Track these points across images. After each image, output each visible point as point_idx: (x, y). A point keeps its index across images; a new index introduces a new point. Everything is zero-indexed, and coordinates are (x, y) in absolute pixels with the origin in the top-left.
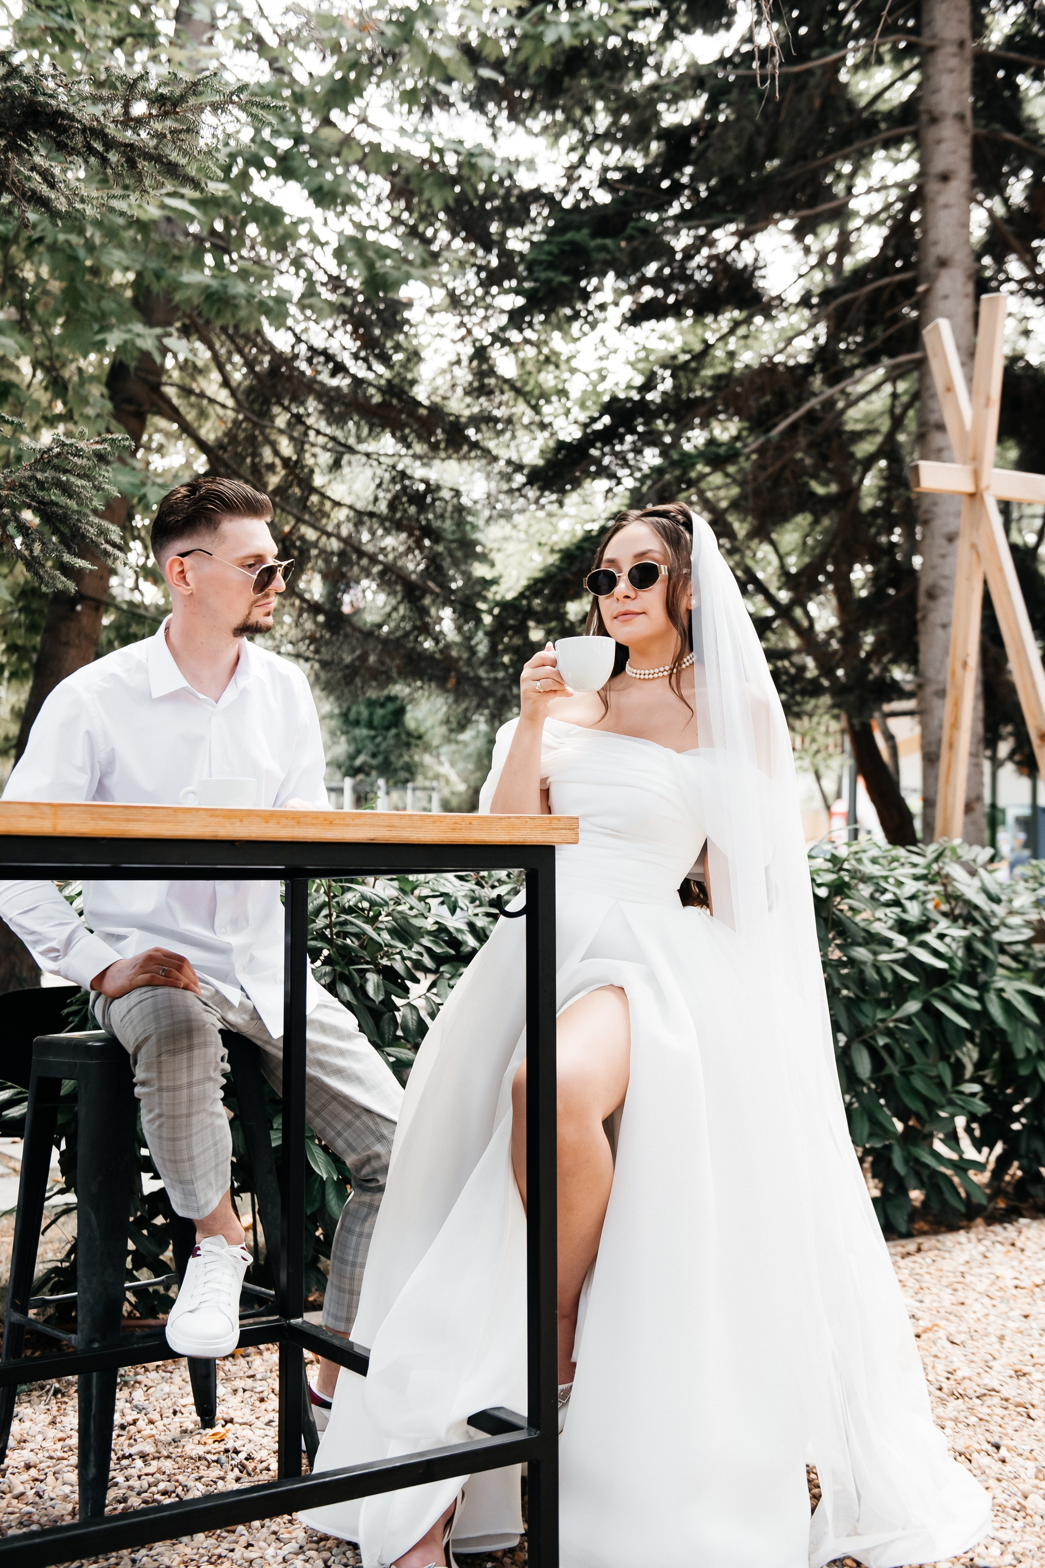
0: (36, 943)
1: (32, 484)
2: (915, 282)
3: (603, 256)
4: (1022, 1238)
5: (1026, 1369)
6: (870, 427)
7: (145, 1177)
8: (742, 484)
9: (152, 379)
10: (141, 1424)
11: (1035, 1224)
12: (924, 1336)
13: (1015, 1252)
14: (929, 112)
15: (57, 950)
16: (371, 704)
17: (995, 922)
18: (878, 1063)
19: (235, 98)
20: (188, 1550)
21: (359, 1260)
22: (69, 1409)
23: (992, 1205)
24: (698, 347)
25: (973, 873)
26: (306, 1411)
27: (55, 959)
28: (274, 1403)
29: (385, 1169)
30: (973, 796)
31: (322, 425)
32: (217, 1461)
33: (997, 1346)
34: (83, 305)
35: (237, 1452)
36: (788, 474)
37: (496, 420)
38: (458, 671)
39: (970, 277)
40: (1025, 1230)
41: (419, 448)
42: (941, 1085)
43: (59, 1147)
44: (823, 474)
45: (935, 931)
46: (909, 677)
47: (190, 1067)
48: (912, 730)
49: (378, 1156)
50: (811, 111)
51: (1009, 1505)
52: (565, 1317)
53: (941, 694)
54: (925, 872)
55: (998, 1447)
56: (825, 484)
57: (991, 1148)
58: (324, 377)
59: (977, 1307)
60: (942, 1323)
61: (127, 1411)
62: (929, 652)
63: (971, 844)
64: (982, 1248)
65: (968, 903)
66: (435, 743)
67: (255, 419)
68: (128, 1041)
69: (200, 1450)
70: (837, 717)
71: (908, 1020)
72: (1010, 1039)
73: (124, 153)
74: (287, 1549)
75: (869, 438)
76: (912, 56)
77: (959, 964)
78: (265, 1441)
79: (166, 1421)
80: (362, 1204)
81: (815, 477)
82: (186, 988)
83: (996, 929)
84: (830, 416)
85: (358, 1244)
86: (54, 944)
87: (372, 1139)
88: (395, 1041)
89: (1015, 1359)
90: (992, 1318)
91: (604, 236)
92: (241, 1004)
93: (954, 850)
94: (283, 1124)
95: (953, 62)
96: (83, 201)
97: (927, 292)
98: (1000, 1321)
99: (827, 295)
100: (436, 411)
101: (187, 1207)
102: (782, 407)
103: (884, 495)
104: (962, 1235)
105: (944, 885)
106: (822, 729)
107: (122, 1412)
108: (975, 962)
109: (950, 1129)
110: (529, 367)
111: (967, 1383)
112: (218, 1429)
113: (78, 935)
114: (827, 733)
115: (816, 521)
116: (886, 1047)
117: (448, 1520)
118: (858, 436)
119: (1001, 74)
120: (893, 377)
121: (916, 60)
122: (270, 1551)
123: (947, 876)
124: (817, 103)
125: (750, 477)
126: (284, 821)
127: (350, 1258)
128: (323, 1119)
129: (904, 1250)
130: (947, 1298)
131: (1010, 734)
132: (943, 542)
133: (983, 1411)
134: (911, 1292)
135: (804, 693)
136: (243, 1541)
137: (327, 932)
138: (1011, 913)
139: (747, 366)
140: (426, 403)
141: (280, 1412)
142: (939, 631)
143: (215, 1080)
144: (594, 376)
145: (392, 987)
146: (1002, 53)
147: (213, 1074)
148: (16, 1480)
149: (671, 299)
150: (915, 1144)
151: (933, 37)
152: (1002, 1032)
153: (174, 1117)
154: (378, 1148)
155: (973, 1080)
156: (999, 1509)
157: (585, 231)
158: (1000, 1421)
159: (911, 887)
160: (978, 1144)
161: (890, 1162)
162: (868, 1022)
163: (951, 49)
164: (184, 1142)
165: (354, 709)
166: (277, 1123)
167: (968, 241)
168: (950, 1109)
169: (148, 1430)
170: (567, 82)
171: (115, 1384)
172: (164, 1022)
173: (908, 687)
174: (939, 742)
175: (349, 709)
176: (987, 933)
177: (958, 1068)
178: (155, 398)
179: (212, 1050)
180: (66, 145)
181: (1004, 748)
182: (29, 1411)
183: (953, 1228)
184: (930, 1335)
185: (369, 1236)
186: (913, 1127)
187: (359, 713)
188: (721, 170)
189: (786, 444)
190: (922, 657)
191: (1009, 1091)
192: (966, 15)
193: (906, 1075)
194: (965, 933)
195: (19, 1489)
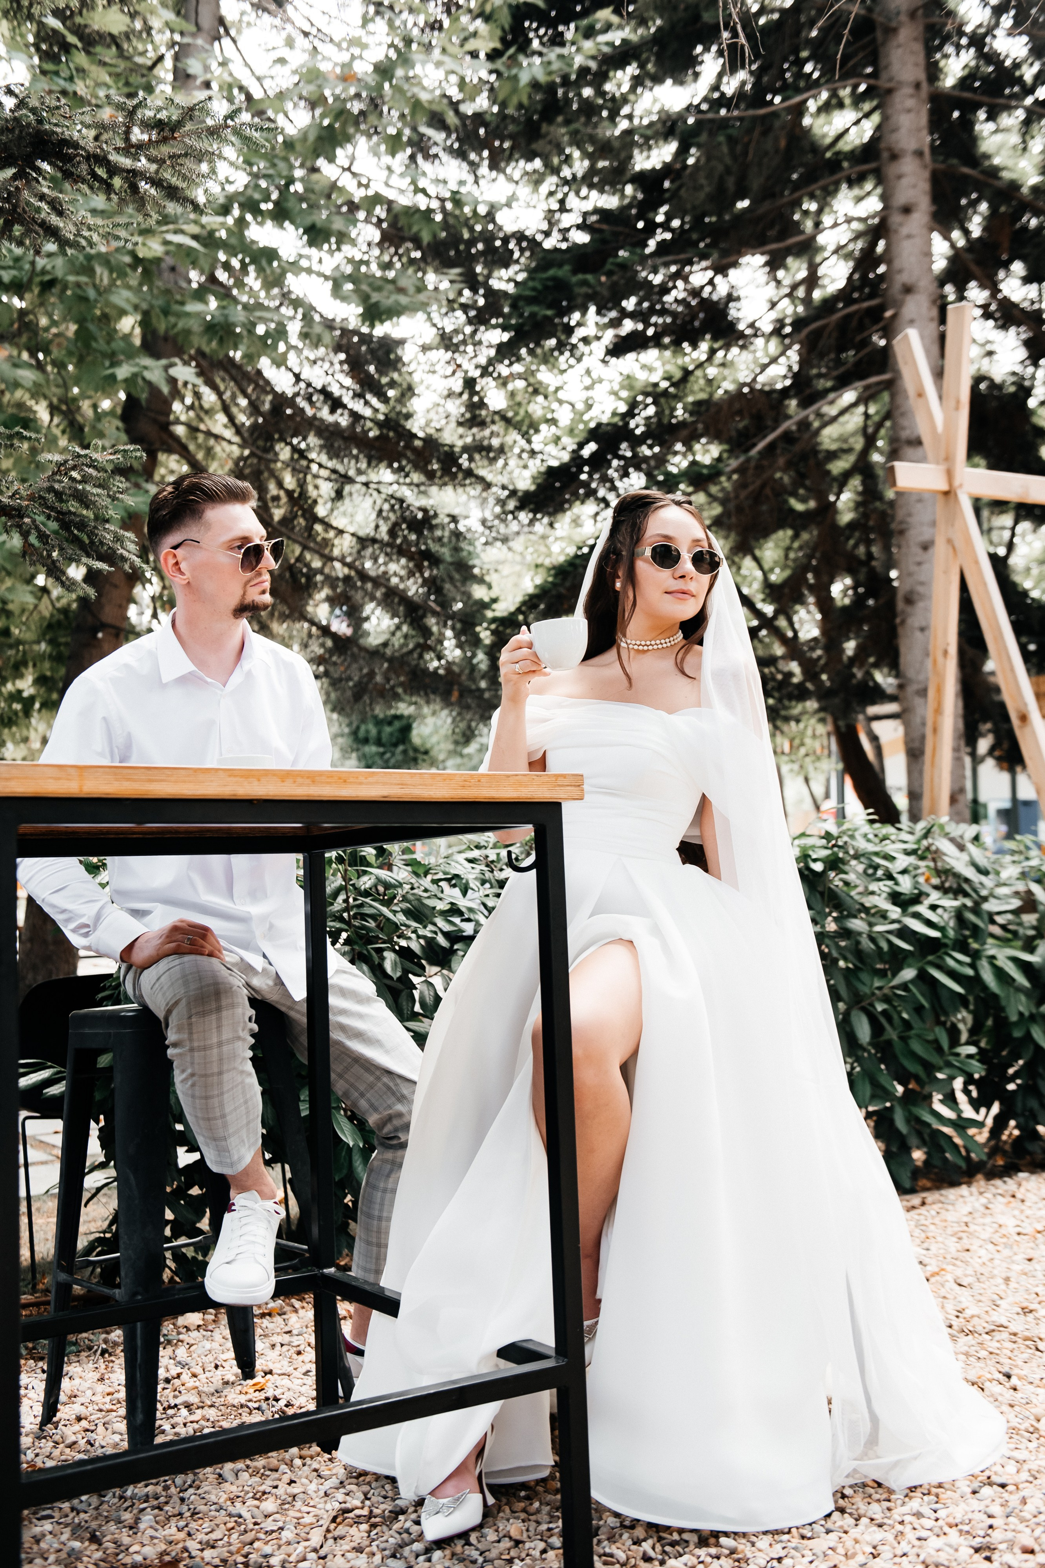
0: (68, 920)
1: (51, 497)
2: (882, 308)
3: (584, 290)
4: (1022, 1189)
5: (1032, 1307)
6: (845, 446)
7: (181, 1151)
8: (723, 502)
9: (162, 419)
10: (185, 1377)
11: (1034, 1178)
12: (932, 1280)
13: (1015, 1203)
14: (890, 149)
15: (87, 926)
16: (379, 723)
17: (984, 893)
18: (877, 1028)
19: (229, 122)
20: (234, 1488)
21: (385, 1214)
22: (116, 1367)
23: (991, 1162)
24: (678, 375)
25: (962, 848)
26: (342, 1358)
27: (86, 935)
28: (310, 1355)
29: (406, 1127)
30: (957, 788)
31: (323, 458)
32: (258, 1409)
33: (1003, 1287)
34: (94, 344)
35: (277, 1400)
36: (768, 491)
37: (489, 449)
38: (460, 684)
39: (934, 302)
40: (1024, 1183)
41: (416, 477)
42: (939, 1049)
43: (97, 1122)
44: (801, 491)
45: (927, 902)
46: (891, 680)
47: (219, 1027)
48: (896, 730)
49: (400, 1115)
50: (777, 151)
51: (1022, 1427)
52: (587, 1256)
53: (923, 692)
54: (915, 847)
55: (1009, 1376)
56: (803, 500)
57: (989, 1108)
58: (324, 413)
59: (982, 1252)
60: (949, 1268)
61: (170, 1367)
62: (909, 655)
63: (958, 822)
64: (983, 1200)
65: (957, 876)
66: (441, 757)
67: (259, 453)
68: (158, 1007)
69: (243, 1399)
70: (822, 720)
71: (904, 986)
72: (1003, 1003)
73: (126, 179)
74: (328, 1484)
75: (845, 457)
76: (872, 99)
77: (951, 933)
78: (304, 1389)
79: (208, 1374)
80: (385, 1161)
81: (795, 495)
82: (211, 955)
83: (985, 899)
84: (806, 436)
85: (383, 1199)
86: (84, 920)
87: (394, 1099)
88: (415, 1016)
89: (1021, 1298)
90: (997, 1262)
91: (585, 272)
92: (264, 970)
93: (942, 827)
94: (310, 1095)
95: (910, 103)
96: (90, 229)
97: (894, 316)
98: (1005, 1265)
99: (798, 323)
100: (430, 442)
101: (220, 1163)
102: (760, 428)
103: (861, 509)
104: (964, 1190)
105: (934, 860)
106: (809, 732)
107: (166, 1365)
108: (967, 933)
109: (948, 1091)
110: (518, 398)
111: (975, 1321)
112: (258, 1379)
113: (106, 911)
114: (814, 736)
115: (796, 536)
116: (884, 1012)
117: (479, 1451)
118: (833, 455)
119: (956, 114)
120: (864, 399)
121: (875, 103)
122: (312, 1487)
123: (937, 851)
124: (783, 143)
125: (732, 495)
126: (300, 780)
127: (376, 1213)
128: (347, 1081)
129: (909, 1204)
130: (953, 1246)
131: (989, 731)
132: (919, 551)
133: (993, 1345)
134: (918, 1241)
135: (790, 697)
136: (286, 1478)
137: (345, 915)
138: (999, 885)
139: (726, 392)
140: (421, 434)
141: (317, 1363)
142: (918, 634)
143: (244, 1040)
144: (580, 406)
145: (409, 965)
146: (956, 93)
147: (241, 1034)
148: (68, 1431)
149: (650, 332)
150: (915, 1104)
151: (891, 79)
152: (995, 996)
153: (205, 1076)
154: (399, 1107)
155: (968, 1043)
156: (1013, 1431)
157: (567, 268)
158: (1009, 1354)
159: (903, 861)
160: (976, 1105)
161: (892, 1122)
162: (866, 990)
163: (908, 90)
164: (216, 1101)
165: (363, 728)
166: (304, 1095)
167: (930, 270)
168: (948, 1071)
169: (191, 1383)
170: (544, 127)
171: (159, 1343)
172: (193, 986)
173: (890, 690)
174: (923, 737)
175: (358, 728)
176: (977, 904)
177: (954, 1034)
178: (165, 436)
179: (239, 1011)
180: (72, 174)
181: (984, 745)
182: (79, 1369)
183: (954, 1184)
184: (937, 1278)
185: (394, 1191)
186: (912, 1090)
187: (367, 731)
188: (694, 208)
189: (765, 463)
190: (903, 660)
191: (1004, 1053)
192: (921, 58)
193: (904, 1039)
194: (956, 903)
195: (72, 1439)
